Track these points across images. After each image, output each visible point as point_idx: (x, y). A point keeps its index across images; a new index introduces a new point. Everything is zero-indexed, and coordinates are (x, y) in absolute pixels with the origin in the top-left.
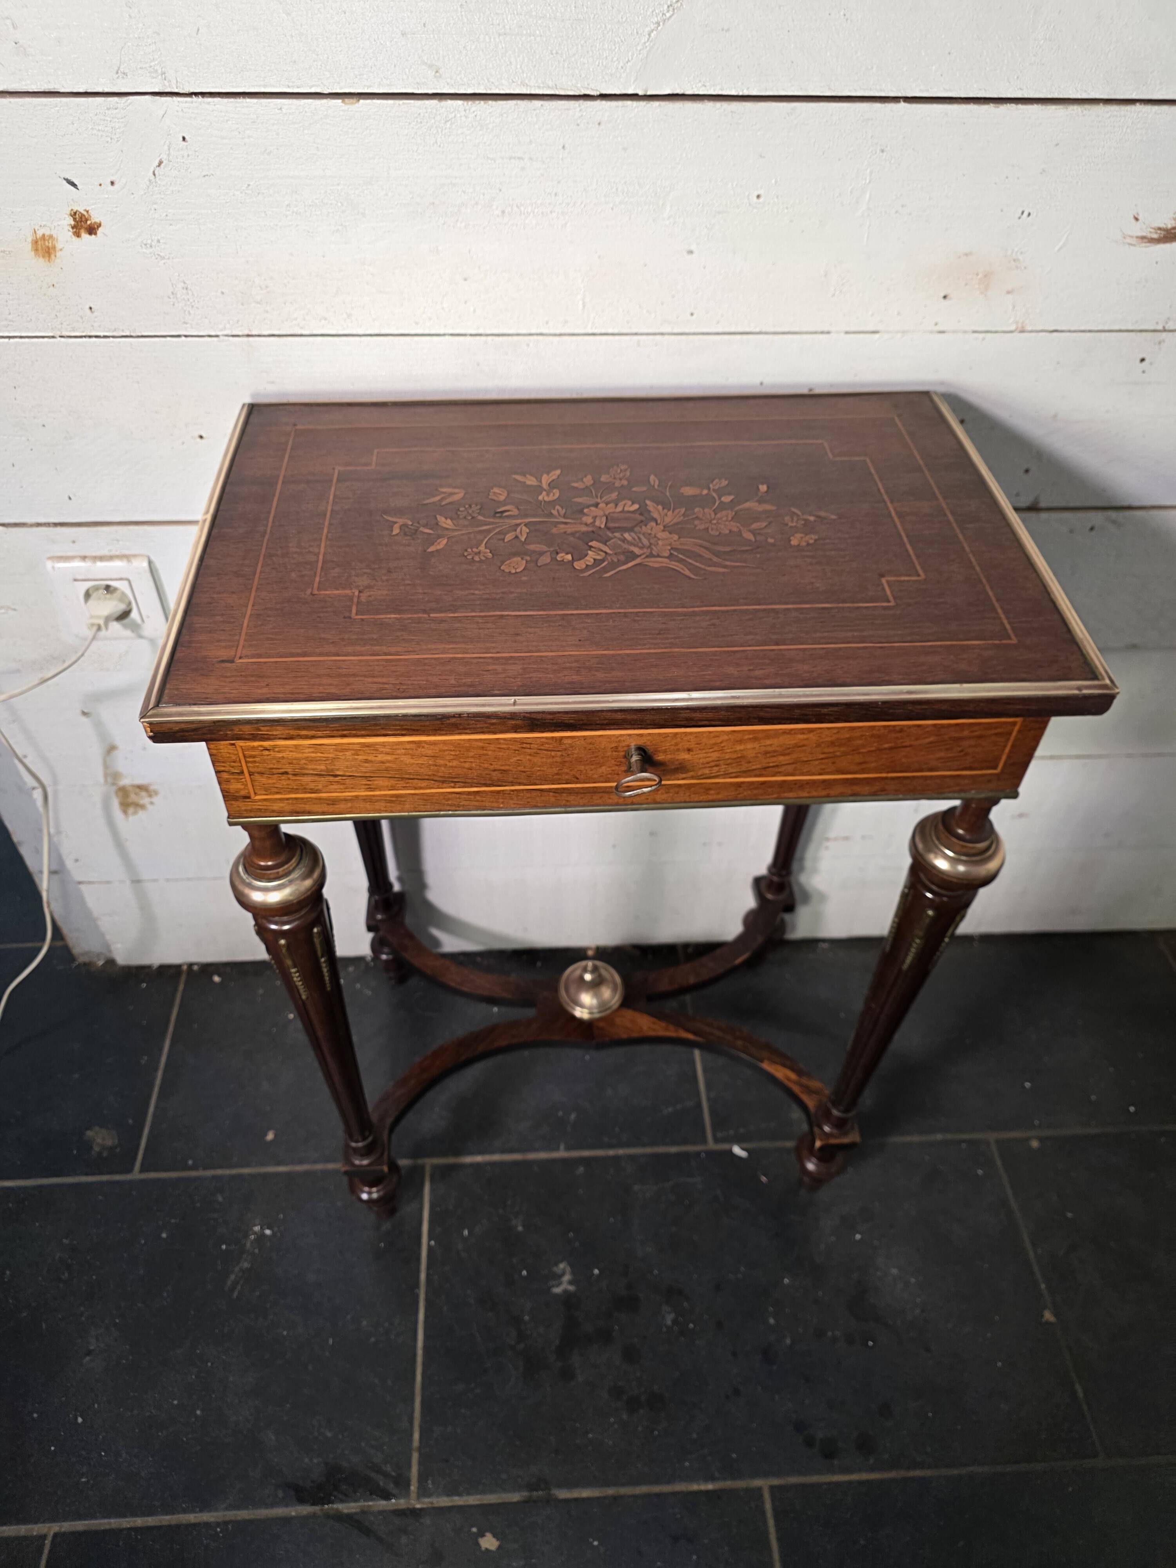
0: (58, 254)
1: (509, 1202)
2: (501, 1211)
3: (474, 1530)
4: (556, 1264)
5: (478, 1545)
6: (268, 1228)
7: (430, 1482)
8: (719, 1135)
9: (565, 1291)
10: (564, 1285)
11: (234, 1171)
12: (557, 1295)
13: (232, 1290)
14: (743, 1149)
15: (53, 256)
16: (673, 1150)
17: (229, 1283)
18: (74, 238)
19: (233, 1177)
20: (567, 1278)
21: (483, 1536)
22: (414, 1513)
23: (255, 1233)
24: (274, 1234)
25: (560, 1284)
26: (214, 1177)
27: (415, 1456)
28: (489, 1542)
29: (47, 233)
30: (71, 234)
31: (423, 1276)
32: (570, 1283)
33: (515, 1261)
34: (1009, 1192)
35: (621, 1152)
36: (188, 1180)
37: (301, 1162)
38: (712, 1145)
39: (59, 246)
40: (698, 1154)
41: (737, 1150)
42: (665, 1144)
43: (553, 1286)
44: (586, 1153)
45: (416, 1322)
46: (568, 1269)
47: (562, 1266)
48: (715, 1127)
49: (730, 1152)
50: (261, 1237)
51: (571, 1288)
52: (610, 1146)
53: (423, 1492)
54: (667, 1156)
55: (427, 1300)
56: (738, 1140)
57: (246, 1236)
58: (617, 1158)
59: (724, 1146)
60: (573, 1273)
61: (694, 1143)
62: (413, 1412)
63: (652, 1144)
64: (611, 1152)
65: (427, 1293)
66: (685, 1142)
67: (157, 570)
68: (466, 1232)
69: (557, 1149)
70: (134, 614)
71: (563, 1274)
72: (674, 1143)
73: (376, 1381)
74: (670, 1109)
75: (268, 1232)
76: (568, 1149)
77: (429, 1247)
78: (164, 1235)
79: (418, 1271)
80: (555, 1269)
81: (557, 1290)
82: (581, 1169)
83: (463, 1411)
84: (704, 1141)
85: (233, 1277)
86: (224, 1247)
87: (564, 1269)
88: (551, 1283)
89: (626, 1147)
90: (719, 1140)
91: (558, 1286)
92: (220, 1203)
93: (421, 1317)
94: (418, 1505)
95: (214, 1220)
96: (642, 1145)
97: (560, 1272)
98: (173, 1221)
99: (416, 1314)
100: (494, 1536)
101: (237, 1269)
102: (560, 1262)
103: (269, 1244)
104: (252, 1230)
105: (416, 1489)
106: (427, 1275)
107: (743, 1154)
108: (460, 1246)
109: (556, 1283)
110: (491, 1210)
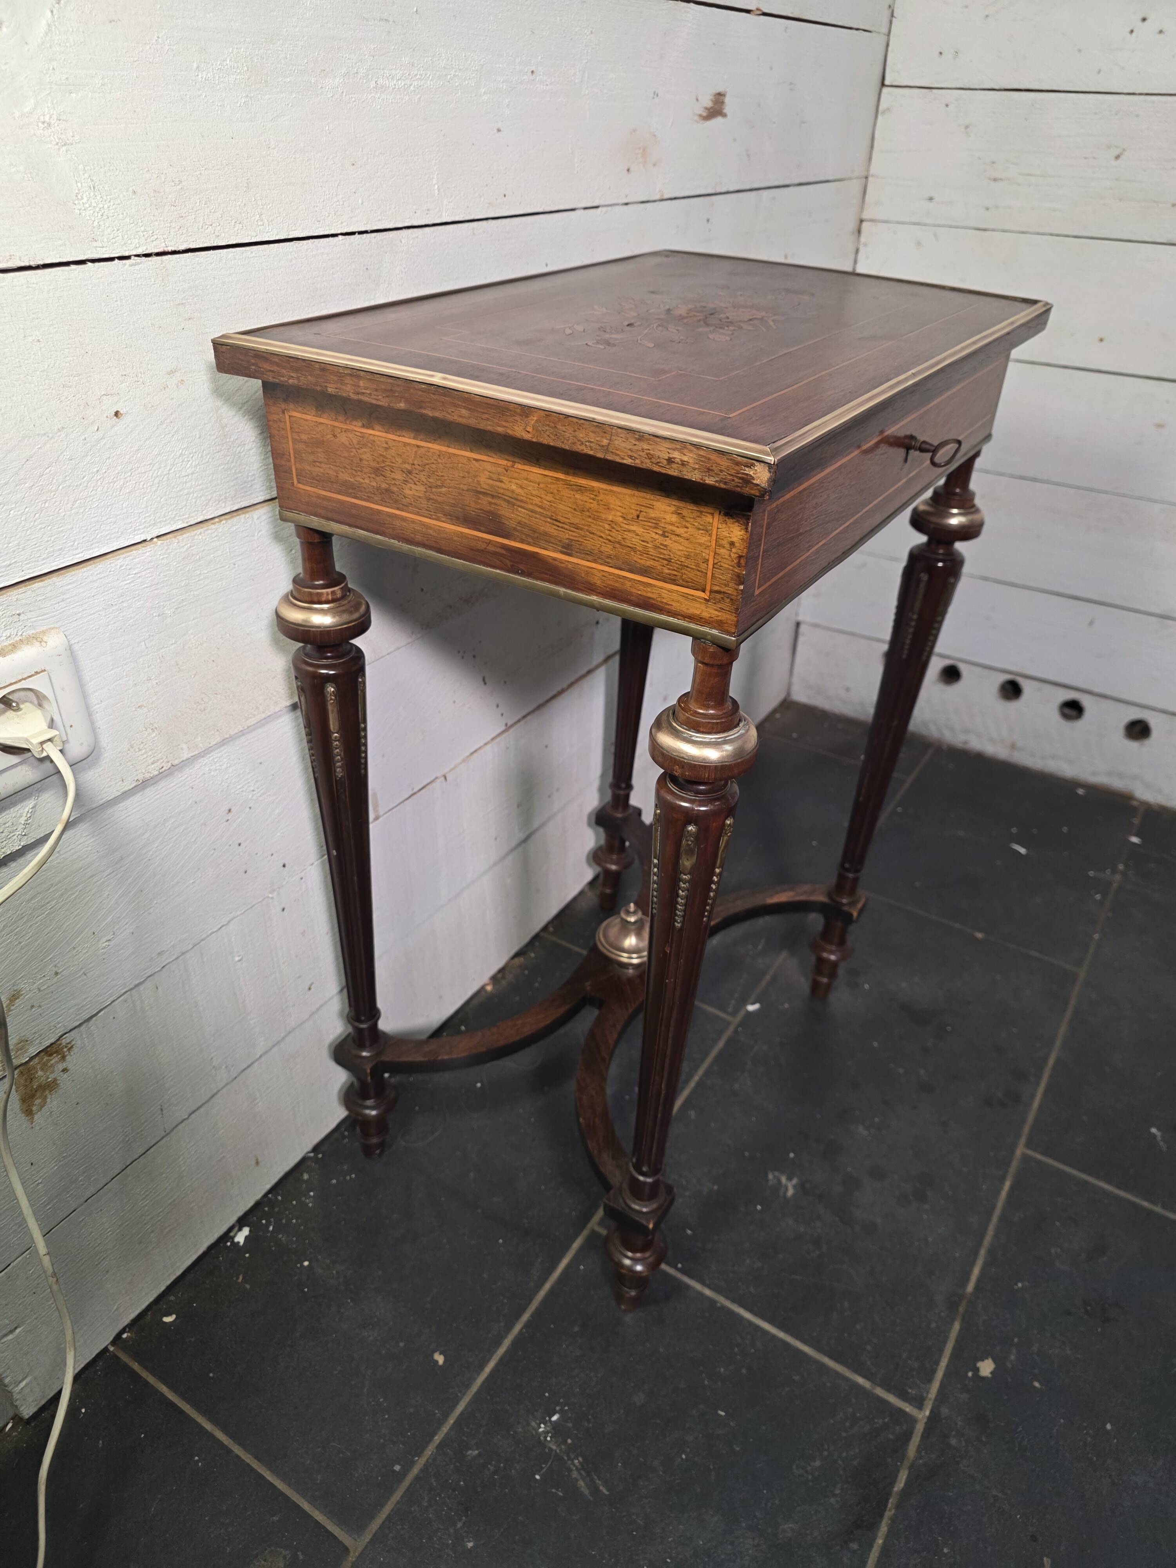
1: (684, 1183)
2: (686, 1195)
3: (970, 1374)
4: (767, 1180)
5: (984, 1378)
6: (550, 1417)
7: (910, 1391)
8: (730, 1010)
9: (795, 1187)
10: (789, 1186)
11: (452, 1420)
12: (794, 1195)
13: (595, 1491)
14: (753, 1003)
16: (721, 1044)
17: (586, 1492)
19: (458, 1426)
20: (784, 1180)
21: (978, 1369)
22: (933, 1419)
23: (546, 1433)
24: (561, 1412)
25: (786, 1186)
26: (441, 1447)
27: (880, 1392)
28: (986, 1368)
31: (707, 1292)
32: (790, 1179)
33: (742, 1208)
35: (696, 1078)
36: (418, 1479)
37: (498, 1344)
38: (736, 1021)
40: (736, 1031)
41: (751, 1008)
42: (712, 1047)
43: (785, 1194)
45: (750, 1323)
46: (777, 1174)
47: (770, 1176)
48: (723, 1009)
49: (749, 1013)
50: (555, 1428)
51: (795, 1181)
52: (687, 1081)
53: (919, 1403)
54: (722, 1051)
55: (734, 1301)
56: (745, 1002)
57: (542, 1444)
58: (699, 1084)
59: (742, 1014)
60: (783, 1173)
61: (725, 1029)
62: (837, 1373)
63: (706, 1055)
64: (692, 1084)
65: (727, 1297)
68: (689, 1232)
71: (779, 1181)
72: (715, 1042)
73: (787, 1389)
75: (555, 1418)
77: (680, 1270)
79: (700, 1295)
80: (771, 1183)
81: (790, 1192)
82: (692, 1113)
83: (858, 1327)
84: (729, 1023)
85: (581, 1483)
86: (538, 1477)
87: (775, 1177)
88: (781, 1193)
89: (696, 1071)
90: (734, 1014)
91: (787, 1189)
92: (480, 1455)
93: (747, 1315)
94: (927, 1413)
95: (495, 1472)
96: (703, 1060)
97: (775, 1181)
98: (459, 1525)
99: (741, 1318)
100: (983, 1360)
101: (575, 1474)
102: (767, 1175)
103: (570, 1425)
104: (539, 1435)
105: (911, 1407)
106: (709, 1287)
107: (758, 1006)
108: (699, 1244)
109: (783, 1190)
110: (680, 1201)
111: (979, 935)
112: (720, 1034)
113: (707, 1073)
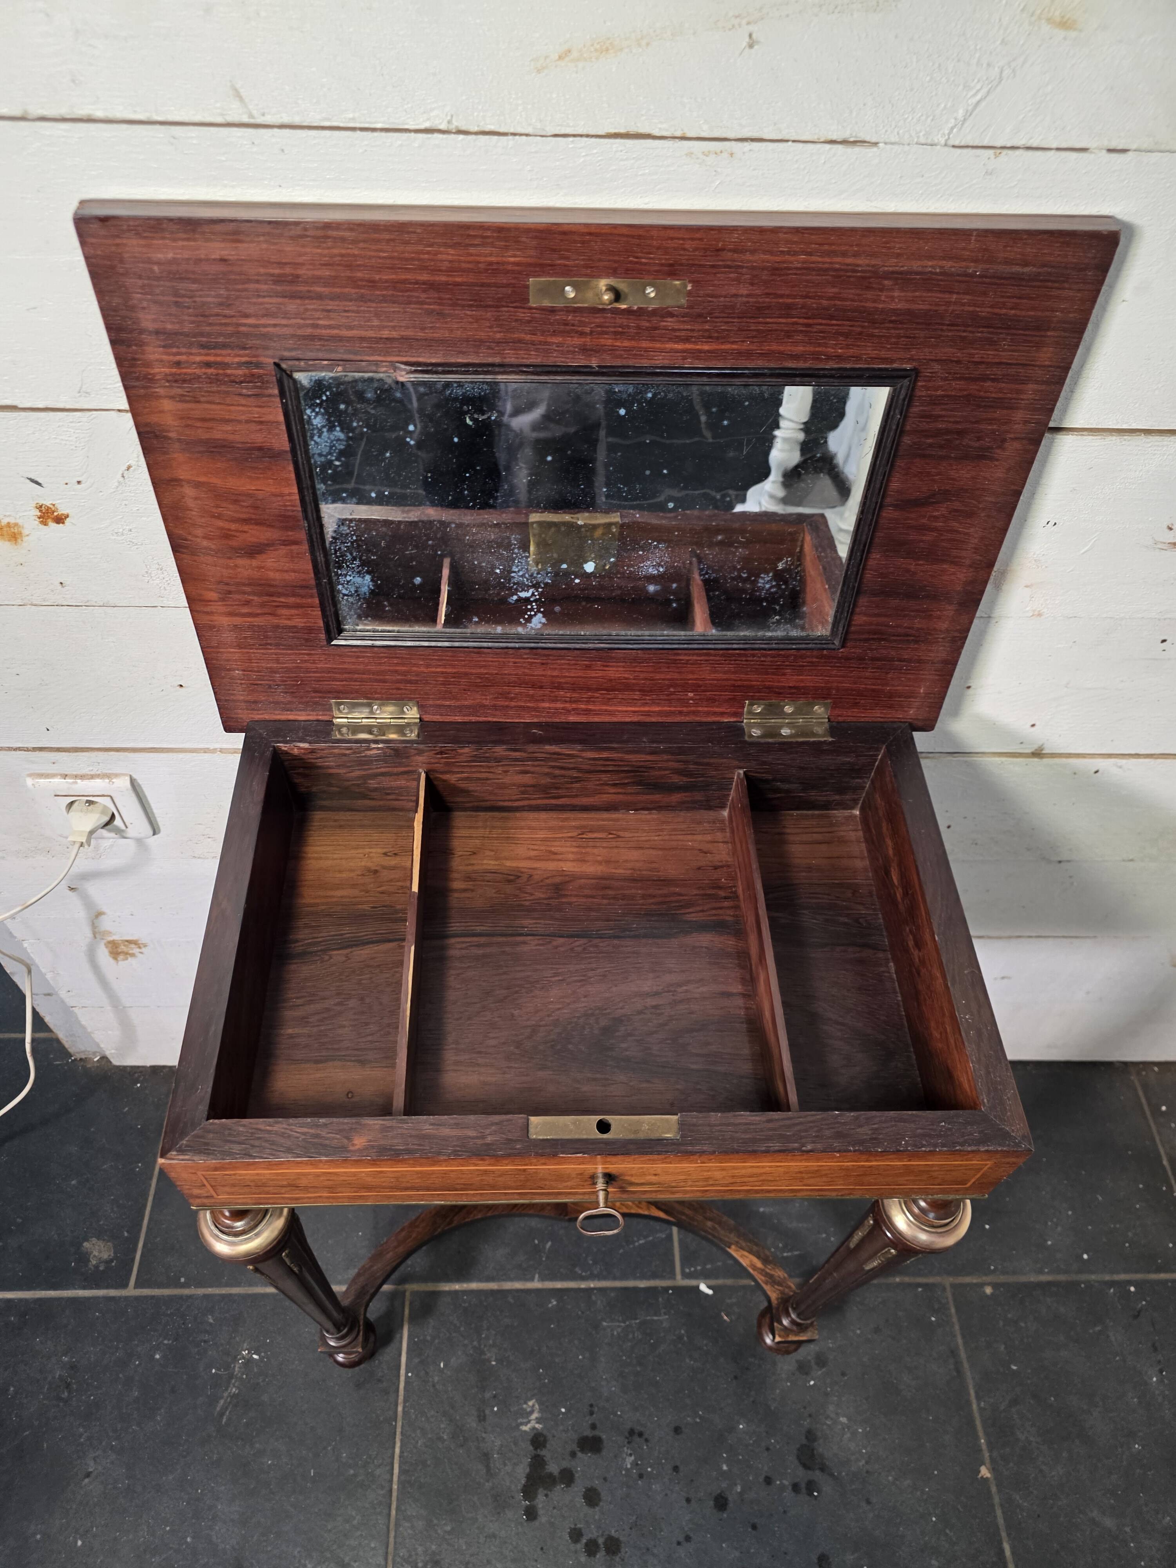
0: (25, 539)
1: (484, 1334)
2: (476, 1344)
4: (525, 1402)
6: (255, 1353)
8: (688, 1269)
9: (533, 1429)
10: (532, 1423)
11: (224, 1291)
12: (525, 1432)
13: (222, 1414)
14: (709, 1287)
15: (19, 540)
16: (642, 1284)
17: (218, 1409)
18: (42, 526)
19: (223, 1297)
20: (535, 1415)
23: (243, 1358)
24: (261, 1358)
25: (529, 1421)
26: (206, 1297)
29: (12, 521)
30: (37, 522)
31: (400, 1409)
32: (538, 1420)
33: (487, 1396)
34: (960, 1341)
35: (592, 1284)
36: (181, 1297)
38: (680, 1281)
39: (25, 532)
40: (666, 1289)
41: (703, 1287)
42: (635, 1278)
43: (522, 1424)
44: (559, 1285)
45: (393, 1455)
46: (537, 1407)
47: (531, 1403)
48: (685, 1262)
49: (697, 1287)
50: (249, 1361)
51: (539, 1425)
52: (583, 1279)
54: (636, 1289)
55: (403, 1435)
56: (705, 1275)
57: (235, 1359)
58: (589, 1290)
59: (692, 1283)
60: (541, 1411)
61: (662, 1277)
63: (622, 1278)
64: (583, 1285)
65: (403, 1427)
66: (654, 1276)
67: (139, 785)
69: (531, 1280)
70: (118, 822)
71: (532, 1412)
72: (643, 1277)
75: (255, 1357)
76: (542, 1279)
77: (407, 1378)
78: (157, 1356)
79: (396, 1403)
80: (525, 1406)
81: (525, 1428)
82: (553, 1303)
84: (672, 1276)
85: (222, 1402)
86: (214, 1371)
87: (533, 1406)
88: (520, 1420)
89: (599, 1280)
90: (685, 1276)
91: (526, 1424)
92: (211, 1324)
93: (397, 1451)
95: (205, 1342)
96: (615, 1278)
97: (529, 1410)
98: (166, 1342)
99: (392, 1447)
101: (226, 1394)
102: (530, 1399)
103: (255, 1370)
104: (240, 1353)
106: (404, 1408)
107: (710, 1292)
108: (436, 1379)
109: (525, 1420)
110: (466, 1342)
113: (601, 1290)
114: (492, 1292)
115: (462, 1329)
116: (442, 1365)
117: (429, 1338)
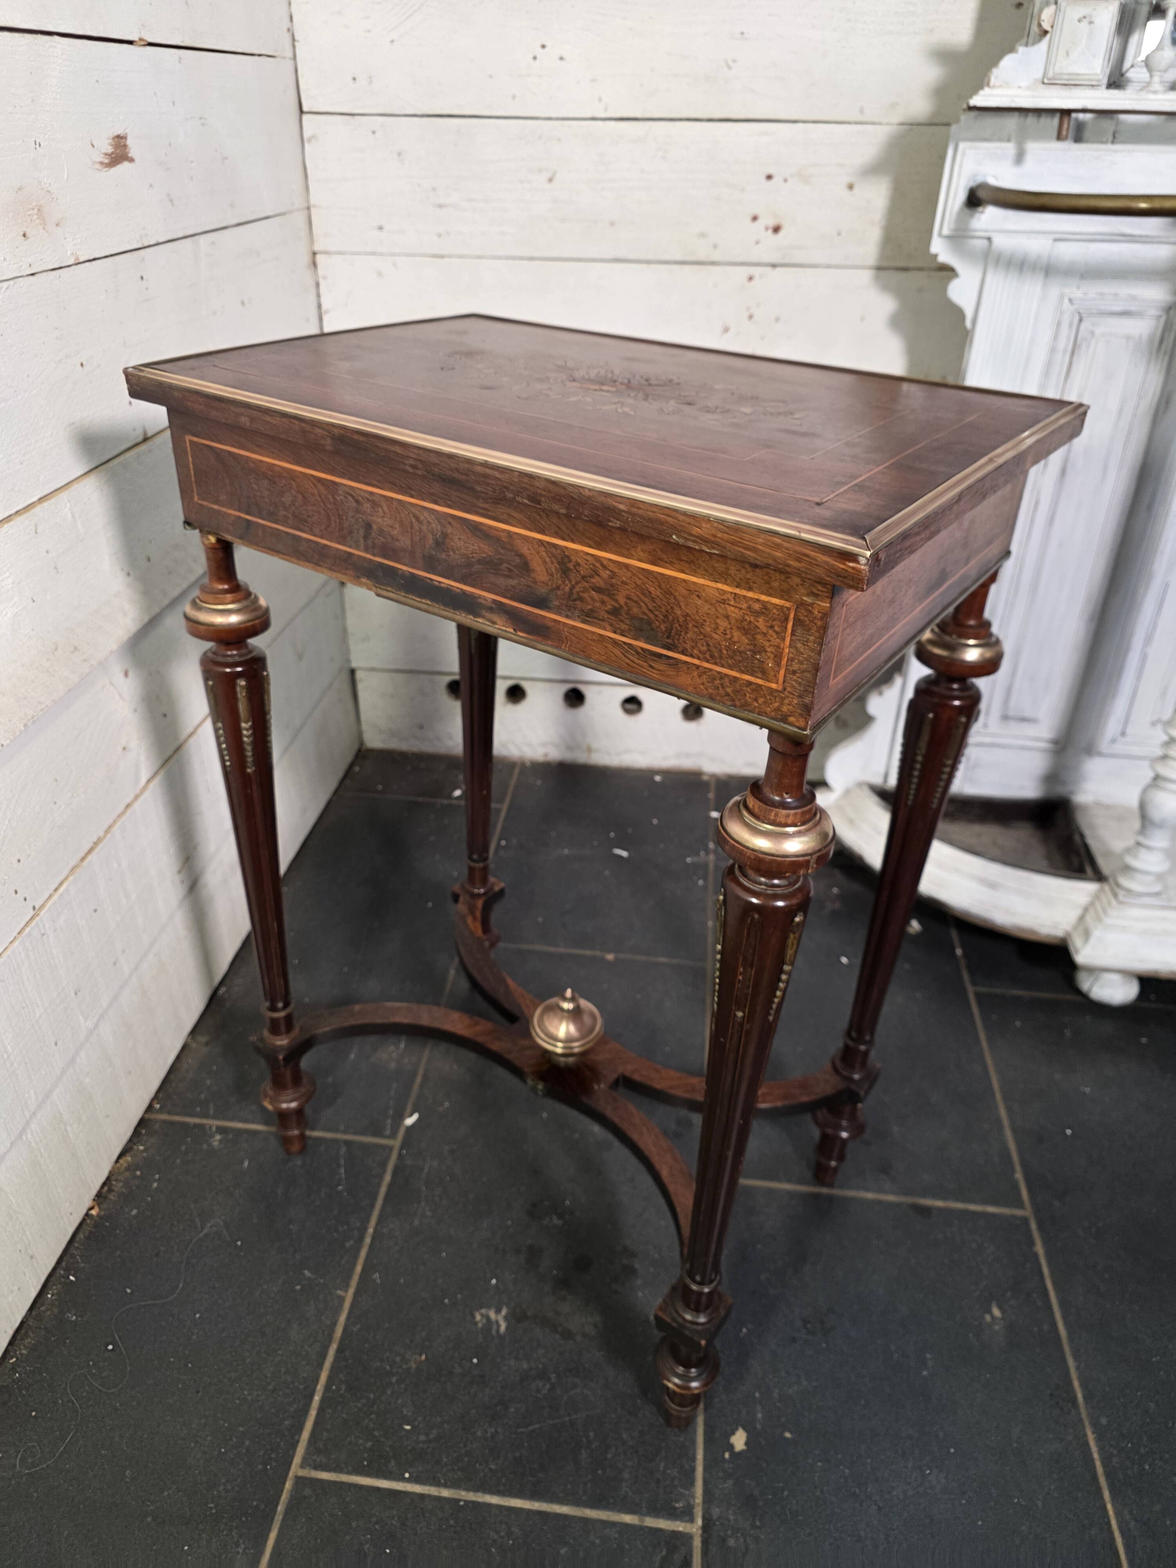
1: (388, 1367)
2: (394, 1380)
3: (727, 1455)
4: (476, 1324)
5: (741, 1453)
7: (677, 1505)
8: (388, 1132)
9: (506, 1318)
10: (500, 1319)
12: (507, 1328)
14: (411, 1115)
16: (388, 1178)
20: (492, 1315)
21: (732, 1446)
22: (707, 1525)
25: (497, 1322)
27: (651, 1522)
28: (739, 1440)
31: (445, 1493)
32: (498, 1311)
33: (458, 1370)
35: (371, 1231)
38: (396, 1143)
40: (400, 1156)
41: (410, 1121)
42: (379, 1185)
43: (498, 1331)
44: (359, 1268)
45: (500, 1507)
46: (483, 1311)
47: (478, 1317)
48: (380, 1133)
49: (409, 1129)
51: (504, 1312)
52: (361, 1239)
53: (687, 1515)
54: (390, 1186)
55: (477, 1489)
56: (400, 1116)
58: (376, 1236)
59: (402, 1132)
60: (488, 1307)
61: (387, 1158)
62: (601, 1521)
63: (374, 1198)
64: (368, 1240)
65: (471, 1488)
69: (342, 1299)
71: (488, 1318)
72: (381, 1177)
74: (342, 1171)
76: (345, 1286)
77: (409, 1480)
79: (439, 1499)
80: (480, 1325)
81: (503, 1327)
82: (376, 1276)
83: (609, 1456)
84: (391, 1149)
87: (482, 1315)
88: (494, 1332)
89: (368, 1222)
90: (393, 1135)
91: (499, 1326)
93: (494, 1500)
94: (700, 1522)
96: (372, 1206)
97: (485, 1321)
99: (489, 1506)
100: (734, 1433)
102: (473, 1317)
105: (683, 1524)
106: (446, 1486)
107: (415, 1117)
108: (422, 1438)
109: (495, 1327)
110: (389, 1392)
111: (610, 957)
112: (383, 1165)
113: (381, 1221)
114: (340, 1351)
115: (372, 1396)
116: (408, 1427)
117: (369, 1444)
